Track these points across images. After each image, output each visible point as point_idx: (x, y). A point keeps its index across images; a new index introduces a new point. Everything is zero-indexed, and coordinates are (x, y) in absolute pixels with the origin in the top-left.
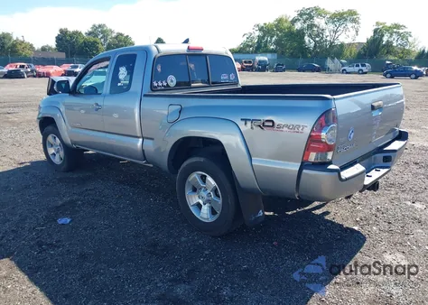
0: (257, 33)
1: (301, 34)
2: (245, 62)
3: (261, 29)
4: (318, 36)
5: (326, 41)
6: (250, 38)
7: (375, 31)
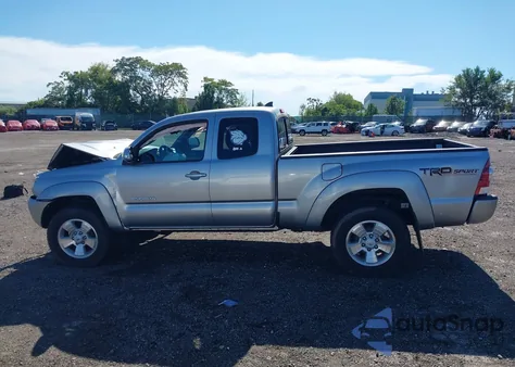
0: (67, 83)
1: (124, 86)
2: (62, 119)
3: (71, 78)
4: (145, 88)
5: (154, 95)
6: (57, 87)
7: (206, 87)
